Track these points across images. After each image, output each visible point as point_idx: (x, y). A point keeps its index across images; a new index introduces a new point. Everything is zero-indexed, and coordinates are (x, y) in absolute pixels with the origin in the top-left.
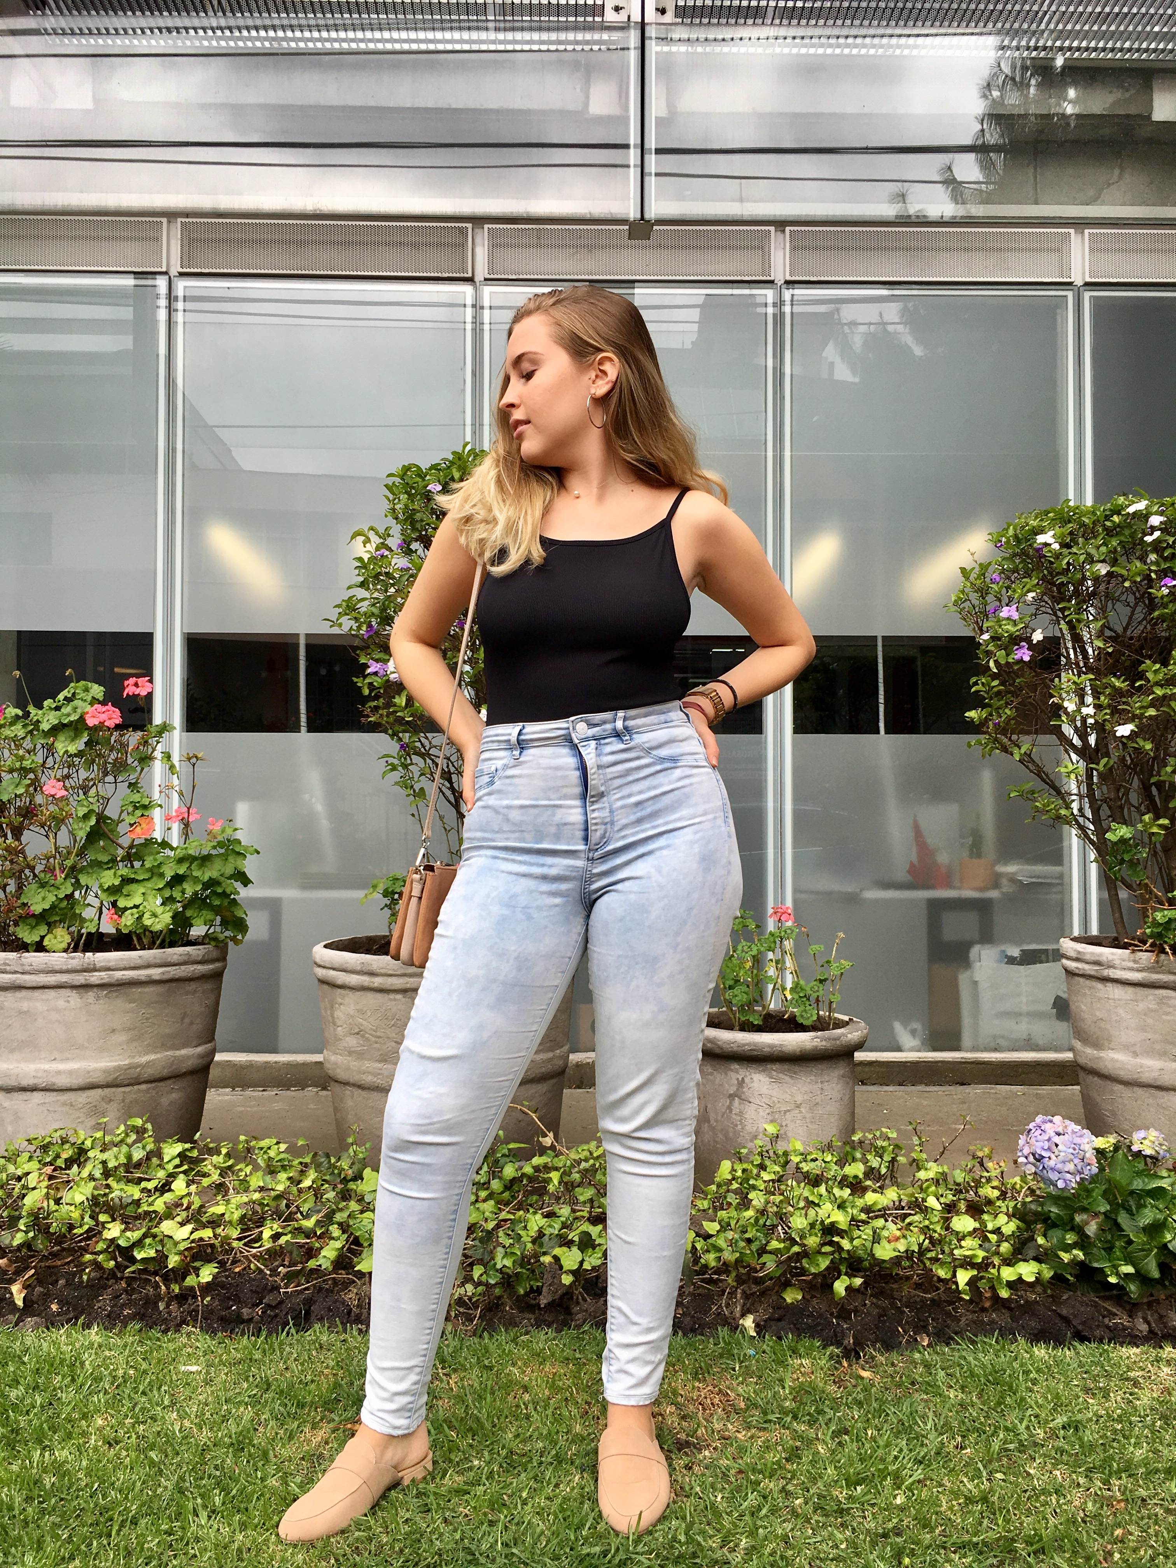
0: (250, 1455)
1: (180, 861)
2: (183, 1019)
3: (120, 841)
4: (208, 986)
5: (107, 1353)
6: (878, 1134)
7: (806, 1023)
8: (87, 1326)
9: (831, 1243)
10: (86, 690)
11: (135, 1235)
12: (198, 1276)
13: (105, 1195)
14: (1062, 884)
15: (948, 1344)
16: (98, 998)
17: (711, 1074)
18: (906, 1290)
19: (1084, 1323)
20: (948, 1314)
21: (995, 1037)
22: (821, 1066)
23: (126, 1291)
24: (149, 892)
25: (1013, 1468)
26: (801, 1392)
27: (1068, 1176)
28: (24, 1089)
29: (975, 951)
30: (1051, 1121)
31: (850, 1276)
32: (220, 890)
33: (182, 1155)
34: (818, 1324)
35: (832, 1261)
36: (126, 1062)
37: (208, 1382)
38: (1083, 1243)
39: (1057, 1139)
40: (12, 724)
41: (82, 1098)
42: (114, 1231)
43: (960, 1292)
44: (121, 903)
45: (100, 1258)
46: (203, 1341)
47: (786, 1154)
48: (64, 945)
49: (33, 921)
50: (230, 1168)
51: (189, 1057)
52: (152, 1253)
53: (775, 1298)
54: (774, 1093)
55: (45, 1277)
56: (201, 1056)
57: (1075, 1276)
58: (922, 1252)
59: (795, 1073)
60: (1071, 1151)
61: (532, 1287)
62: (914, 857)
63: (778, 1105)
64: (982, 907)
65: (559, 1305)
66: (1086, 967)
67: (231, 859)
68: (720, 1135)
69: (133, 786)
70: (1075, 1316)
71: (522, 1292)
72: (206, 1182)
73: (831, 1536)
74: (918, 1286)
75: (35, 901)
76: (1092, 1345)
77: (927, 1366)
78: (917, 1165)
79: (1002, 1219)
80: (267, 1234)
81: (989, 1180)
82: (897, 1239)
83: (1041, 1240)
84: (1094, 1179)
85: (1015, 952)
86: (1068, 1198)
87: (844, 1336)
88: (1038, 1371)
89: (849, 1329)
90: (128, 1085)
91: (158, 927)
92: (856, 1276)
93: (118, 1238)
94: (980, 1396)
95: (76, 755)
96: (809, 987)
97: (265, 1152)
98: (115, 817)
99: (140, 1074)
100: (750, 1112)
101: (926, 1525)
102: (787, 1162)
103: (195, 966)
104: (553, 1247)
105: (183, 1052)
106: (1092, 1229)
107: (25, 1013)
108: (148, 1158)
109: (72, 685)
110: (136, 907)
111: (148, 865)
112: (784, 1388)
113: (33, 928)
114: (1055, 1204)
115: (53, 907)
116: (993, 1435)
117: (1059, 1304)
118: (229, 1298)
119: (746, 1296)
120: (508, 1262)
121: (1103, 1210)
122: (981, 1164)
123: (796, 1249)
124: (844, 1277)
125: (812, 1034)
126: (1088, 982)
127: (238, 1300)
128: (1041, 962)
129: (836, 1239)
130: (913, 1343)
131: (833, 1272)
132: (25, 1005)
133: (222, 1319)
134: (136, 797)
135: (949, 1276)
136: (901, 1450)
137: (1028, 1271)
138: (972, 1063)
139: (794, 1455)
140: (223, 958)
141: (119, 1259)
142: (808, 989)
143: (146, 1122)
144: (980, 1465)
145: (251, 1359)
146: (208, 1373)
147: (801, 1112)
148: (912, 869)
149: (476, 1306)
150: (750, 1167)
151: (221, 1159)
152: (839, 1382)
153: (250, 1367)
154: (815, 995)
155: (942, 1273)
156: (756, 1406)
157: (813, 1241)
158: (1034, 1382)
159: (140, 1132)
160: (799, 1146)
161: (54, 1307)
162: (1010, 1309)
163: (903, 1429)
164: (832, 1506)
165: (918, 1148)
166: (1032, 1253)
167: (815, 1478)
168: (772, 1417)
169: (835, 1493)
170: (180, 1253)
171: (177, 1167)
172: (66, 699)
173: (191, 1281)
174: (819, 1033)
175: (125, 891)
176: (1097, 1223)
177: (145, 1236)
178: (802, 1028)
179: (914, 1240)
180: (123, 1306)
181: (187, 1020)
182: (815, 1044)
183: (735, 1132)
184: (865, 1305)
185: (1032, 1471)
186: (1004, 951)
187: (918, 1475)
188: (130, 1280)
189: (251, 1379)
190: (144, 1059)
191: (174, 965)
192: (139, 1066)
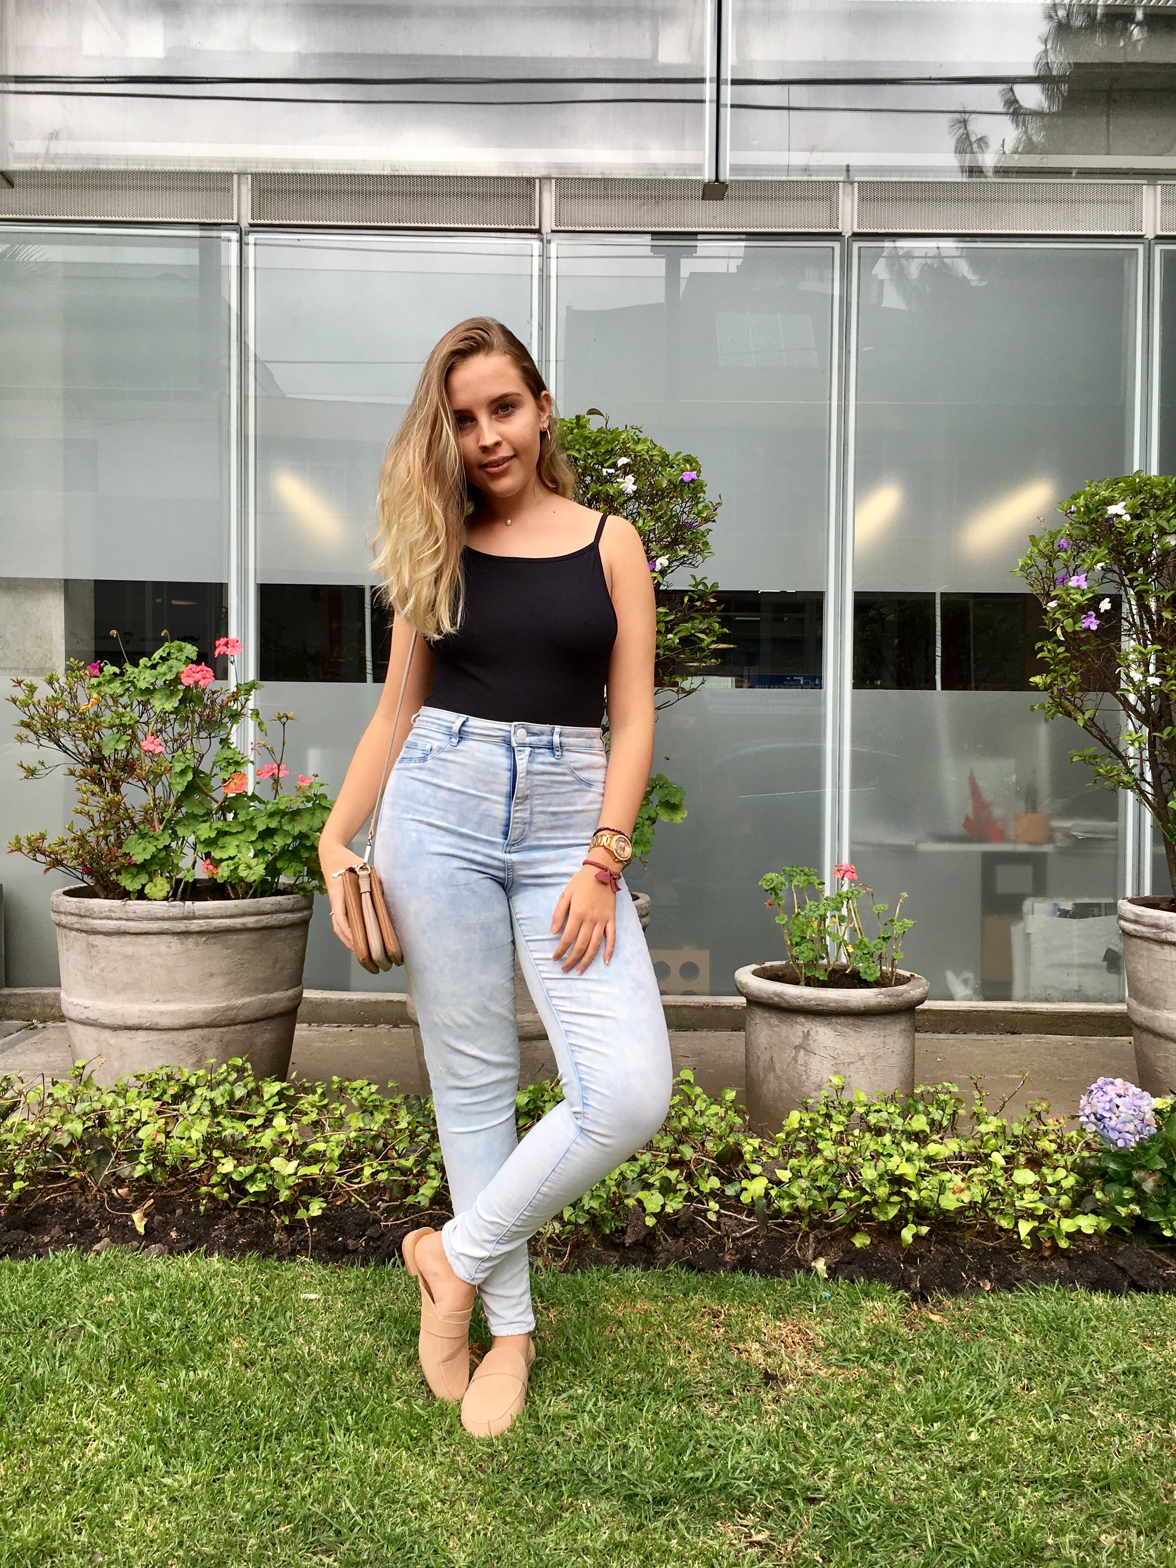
0: (375, 1379)
1: (272, 815)
2: (274, 964)
3: (213, 794)
4: (297, 933)
5: (232, 1280)
6: (939, 1087)
7: (870, 979)
8: (209, 1253)
9: (899, 1193)
10: (180, 650)
11: (248, 1170)
12: (308, 1210)
13: (219, 1132)
14: (1116, 840)
15: (1011, 1291)
16: (197, 944)
17: (778, 1026)
18: (969, 1238)
19: (1139, 1274)
20: (1009, 1262)
21: (1046, 988)
22: (885, 1021)
23: (239, 1220)
24: (242, 844)
25: (1079, 1412)
26: (877, 1333)
27: (1128, 1136)
28: (129, 1028)
29: (1027, 904)
30: (1113, 1083)
31: (917, 1224)
32: (308, 844)
33: (280, 1094)
34: (886, 1269)
35: (900, 1211)
36: (224, 1004)
37: (327, 1309)
38: (1140, 1198)
39: (1118, 1101)
40: (110, 682)
41: (183, 1037)
42: (227, 1166)
43: (1021, 1242)
44: (217, 854)
45: (215, 1190)
46: (318, 1271)
47: (850, 1104)
48: (164, 894)
49: (135, 871)
50: (325, 1106)
51: (280, 1000)
52: (263, 1187)
53: (844, 1242)
54: (838, 1046)
55: (164, 1206)
56: (290, 999)
57: (1131, 1229)
58: (985, 1203)
59: (859, 1027)
60: (1132, 1112)
61: (617, 1228)
62: (970, 812)
63: (842, 1057)
64: (1036, 861)
65: (643, 1245)
66: (1144, 929)
67: (318, 813)
68: (786, 1085)
69: (225, 742)
70: (1131, 1267)
71: (608, 1232)
72: (305, 1120)
73: (912, 1469)
74: (979, 1234)
75: (136, 851)
76: (1148, 1295)
77: (992, 1311)
78: (977, 1118)
79: (1061, 1173)
80: (367, 1172)
81: (1046, 1133)
82: (962, 1190)
83: (1099, 1195)
84: (1152, 1138)
85: (1068, 906)
86: (1125, 1156)
87: (911, 1279)
88: (1098, 1318)
89: (916, 1274)
90: (225, 1026)
91: (251, 879)
92: (922, 1225)
93: (232, 1173)
94: (1044, 1341)
95: (171, 713)
96: (873, 944)
97: (358, 1093)
98: (208, 771)
99: (236, 1015)
100: (815, 1063)
101: (999, 1460)
102: (851, 1112)
103: (286, 915)
104: (636, 1191)
105: (276, 995)
106: (1149, 1186)
107: (130, 957)
108: (249, 1095)
109: (167, 644)
110: (231, 858)
111: (241, 818)
112: (859, 1329)
113: (134, 876)
114: (1113, 1161)
115: (153, 857)
116: (1057, 1379)
117: (1116, 1254)
118: (334, 1230)
119: (818, 1241)
120: (595, 1204)
121: (1159, 1167)
122: (1039, 1117)
123: (866, 1198)
124: (913, 1226)
125: (876, 990)
126: (1146, 944)
127: (343, 1233)
128: (1094, 916)
129: (904, 1190)
130: (976, 1289)
131: (901, 1221)
132: (130, 950)
133: (329, 1249)
134: (228, 754)
135: (1011, 1226)
136: (972, 1391)
137: (1087, 1223)
138: (1024, 1013)
139: (872, 1392)
140: (309, 907)
141: (232, 1192)
142: (871, 946)
143: (246, 1061)
144: (1047, 1406)
145: (364, 1289)
146: (326, 1301)
147: (864, 1064)
148: (967, 823)
149: (565, 1243)
150: (816, 1116)
151: (316, 1098)
152: (910, 1325)
153: (364, 1297)
154: (879, 952)
155: (1005, 1223)
156: (835, 1345)
157: (882, 1191)
158: (1095, 1329)
159: (240, 1070)
160: (863, 1097)
161: (174, 1234)
162: (1068, 1258)
163: (972, 1371)
164: (910, 1440)
165: (978, 1102)
166: (1089, 1206)
167: (894, 1415)
168: (849, 1356)
169: (914, 1428)
170: (290, 1188)
171: (275, 1104)
172: (161, 658)
173: (301, 1214)
174: (883, 990)
175: (220, 843)
176: (1154, 1181)
177: (256, 1171)
178: (866, 984)
179: (977, 1192)
180: (238, 1236)
181: (278, 966)
182: (879, 1000)
183: (800, 1081)
184: (930, 1251)
185: (1095, 1413)
186: (1056, 905)
187: (991, 1414)
188: (242, 1211)
189: (366, 1308)
190: (240, 1002)
191: (267, 914)
192: (236, 1008)
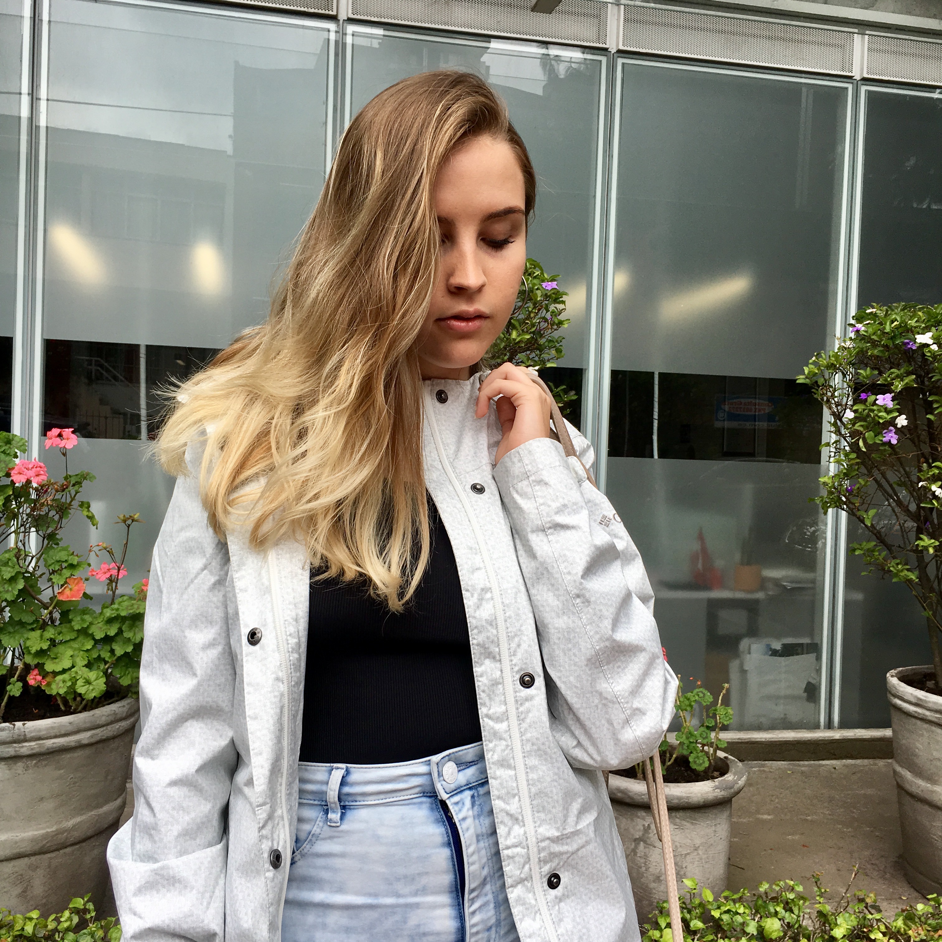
1: (110, 621)
2: (106, 777)
6: (782, 885)
10: (8, 442)
16: (27, 768)
24: (76, 652)
29: (744, 644)
36: (54, 829)
41: (8, 868)
44: (49, 667)
59: (697, 820)
62: (699, 565)
64: (750, 607)
66: (928, 713)
85: (777, 645)
90: (55, 851)
91: (91, 696)
99: (67, 838)
100: (655, 856)
103: (119, 724)
105: (106, 808)
110: (64, 671)
111: (76, 625)
122: (867, 907)
126: (926, 726)
134: (61, 554)
142: (697, 734)
143: (88, 902)
148: (696, 572)
159: (82, 914)
160: (712, 897)
165: (820, 899)
175: (52, 655)
178: (695, 774)
186: (768, 645)
190: (70, 823)
191: (103, 726)
192: (66, 831)
